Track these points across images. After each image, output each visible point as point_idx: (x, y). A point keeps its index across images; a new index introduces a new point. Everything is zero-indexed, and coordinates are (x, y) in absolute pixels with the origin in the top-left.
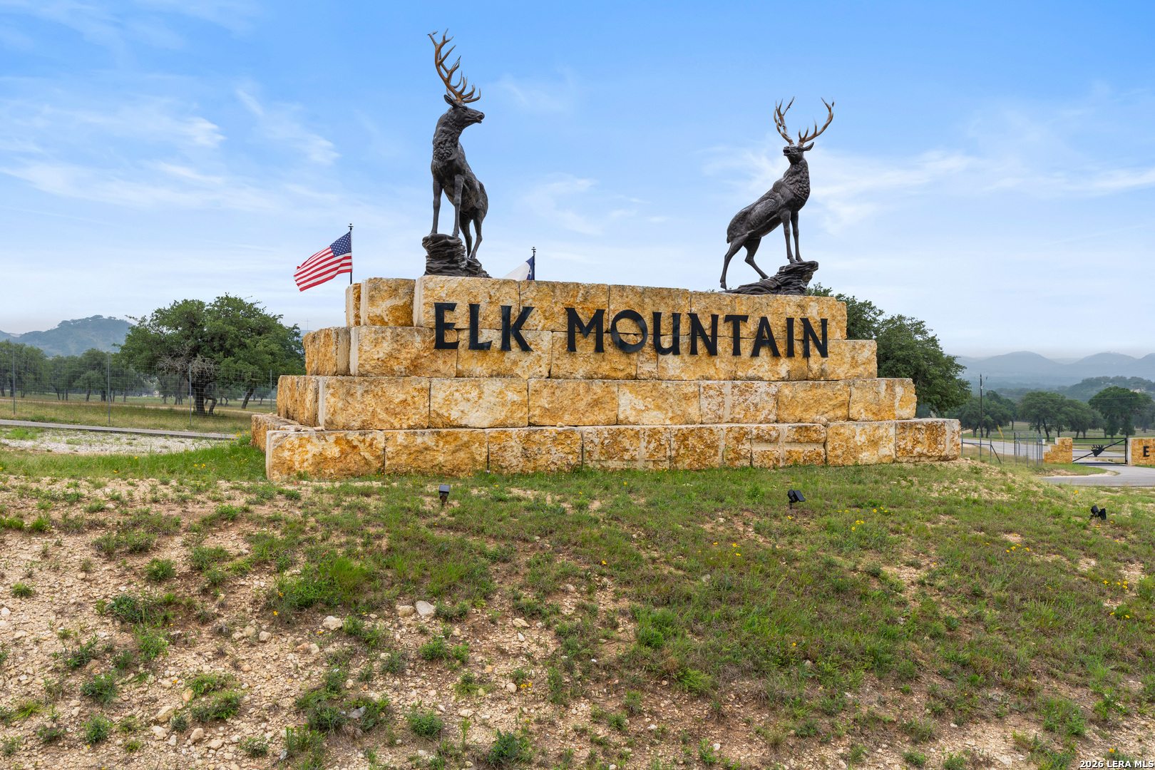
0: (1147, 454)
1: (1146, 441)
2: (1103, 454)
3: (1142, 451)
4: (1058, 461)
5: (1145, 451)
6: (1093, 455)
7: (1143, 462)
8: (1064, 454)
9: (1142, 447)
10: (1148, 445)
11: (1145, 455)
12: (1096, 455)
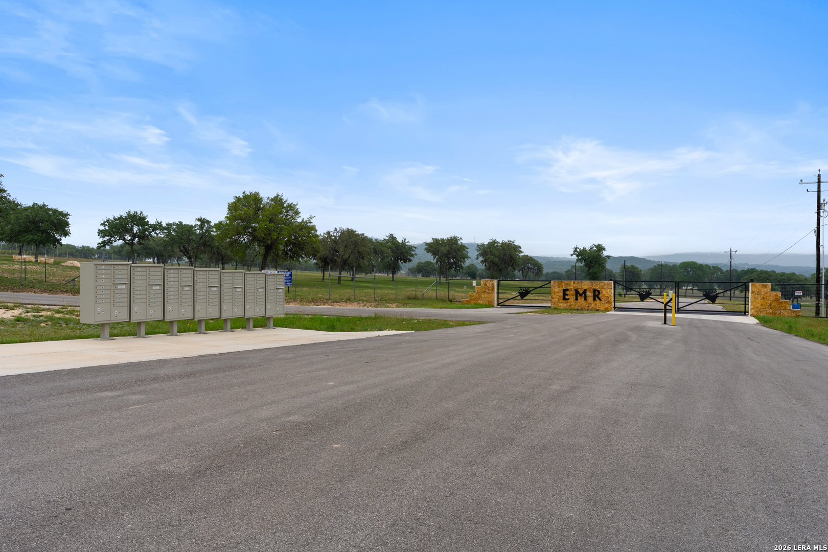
0: (567, 297)
1: (567, 284)
2: (530, 296)
3: (561, 294)
4: (480, 302)
5: (565, 294)
6: (519, 297)
7: (563, 305)
8: (486, 295)
9: (561, 289)
10: (569, 288)
11: (564, 299)
12: (522, 298)
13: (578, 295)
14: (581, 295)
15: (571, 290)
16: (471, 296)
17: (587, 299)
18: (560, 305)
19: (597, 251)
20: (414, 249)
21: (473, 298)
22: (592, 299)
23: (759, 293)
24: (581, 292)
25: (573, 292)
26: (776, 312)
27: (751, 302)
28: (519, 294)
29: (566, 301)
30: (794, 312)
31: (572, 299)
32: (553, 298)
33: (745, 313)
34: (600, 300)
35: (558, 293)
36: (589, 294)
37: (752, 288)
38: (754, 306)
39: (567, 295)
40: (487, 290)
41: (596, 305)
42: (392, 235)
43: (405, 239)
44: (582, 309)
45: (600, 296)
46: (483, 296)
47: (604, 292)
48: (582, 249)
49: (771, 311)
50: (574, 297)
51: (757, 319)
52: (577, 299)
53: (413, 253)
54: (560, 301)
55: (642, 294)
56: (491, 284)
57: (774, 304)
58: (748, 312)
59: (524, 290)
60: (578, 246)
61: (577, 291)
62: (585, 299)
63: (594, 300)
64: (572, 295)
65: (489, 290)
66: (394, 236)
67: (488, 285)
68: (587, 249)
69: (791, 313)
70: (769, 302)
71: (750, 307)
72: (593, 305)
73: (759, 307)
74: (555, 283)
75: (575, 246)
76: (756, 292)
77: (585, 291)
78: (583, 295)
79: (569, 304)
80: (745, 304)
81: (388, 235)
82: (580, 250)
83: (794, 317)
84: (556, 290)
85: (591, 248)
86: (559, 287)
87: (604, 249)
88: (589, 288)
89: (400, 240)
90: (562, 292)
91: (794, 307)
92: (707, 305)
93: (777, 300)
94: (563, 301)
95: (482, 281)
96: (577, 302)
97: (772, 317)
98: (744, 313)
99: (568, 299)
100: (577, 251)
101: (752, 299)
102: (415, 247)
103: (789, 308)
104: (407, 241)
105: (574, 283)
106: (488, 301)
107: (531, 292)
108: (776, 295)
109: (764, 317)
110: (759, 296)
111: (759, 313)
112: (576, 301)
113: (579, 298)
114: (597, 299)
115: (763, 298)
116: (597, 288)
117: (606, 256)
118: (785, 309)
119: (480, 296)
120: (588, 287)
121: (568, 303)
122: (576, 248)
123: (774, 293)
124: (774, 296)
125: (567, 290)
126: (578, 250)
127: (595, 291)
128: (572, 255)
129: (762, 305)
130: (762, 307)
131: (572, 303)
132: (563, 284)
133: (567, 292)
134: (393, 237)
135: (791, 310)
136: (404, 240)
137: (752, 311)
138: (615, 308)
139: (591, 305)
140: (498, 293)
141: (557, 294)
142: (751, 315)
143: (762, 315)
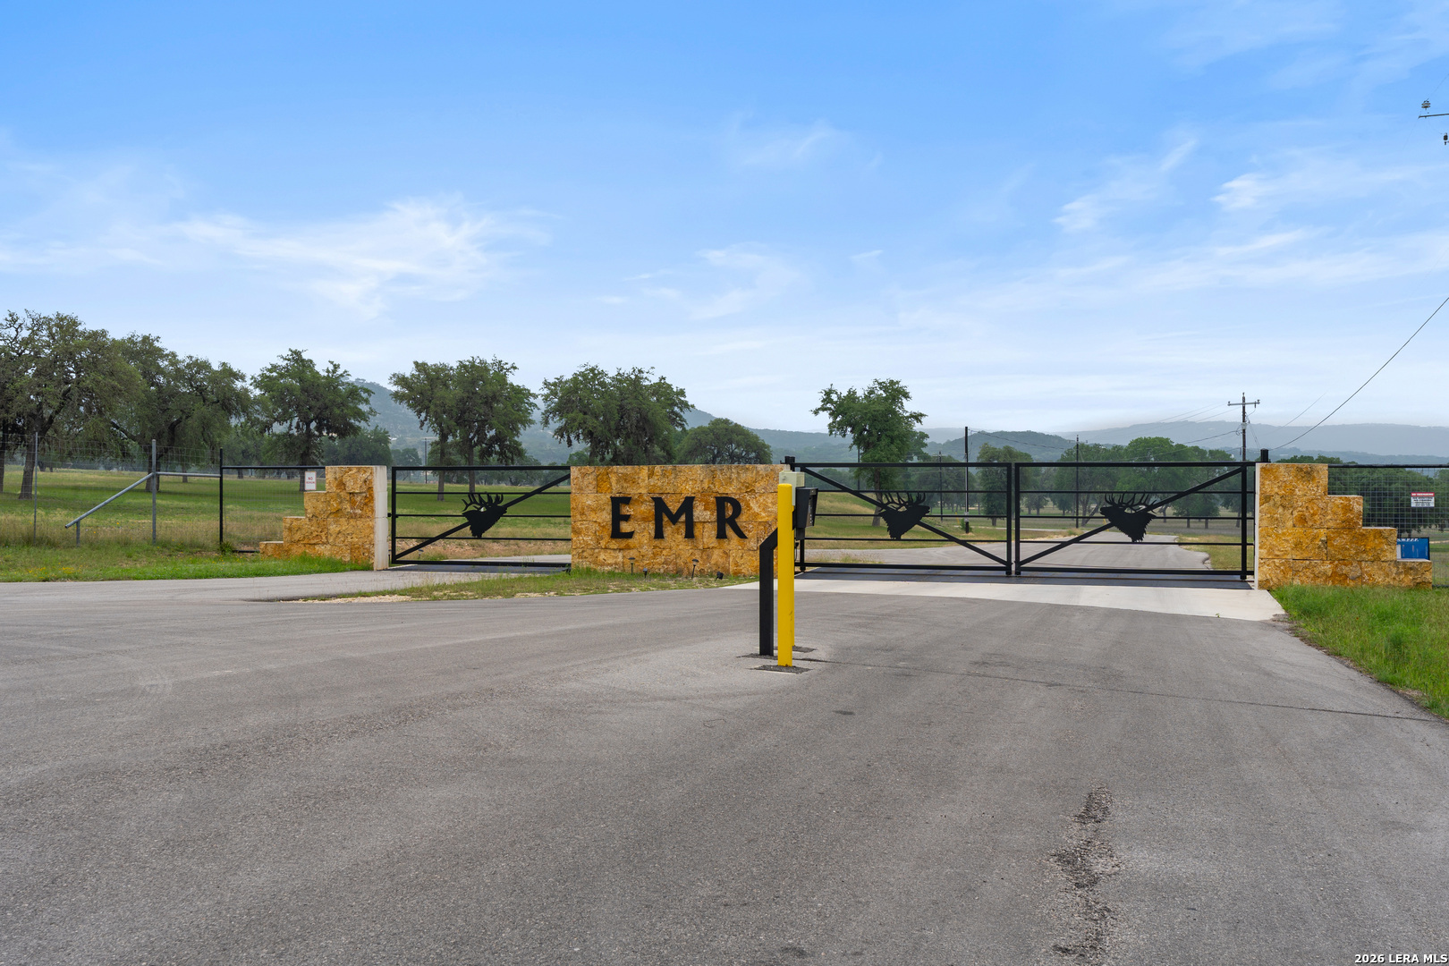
0: (625, 527)
1: (625, 478)
2: (502, 528)
3: (606, 516)
4: (323, 551)
5: (618, 518)
6: (467, 531)
7: (612, 557)
8: (344, 525)
9: (605, 498)
10: (632, 491)
11: (616, 534)
12: (478, 533)
13: (666, 519)
14: (674, 519)
15: (640, 501)
16: (290, 529)
17: (697, 532)
18: (602, 556)
19: (886, 399)
20: (364, 395)
21: (297, 537)
22: (714, 533)
23: (1287, 503)
24: (674, 507)
25: (647, 508)
26: (1346, 569)
27: (1262, 536)
28: (465, 520)
29: (623, 543)
30: (1408, 570)
31: (643, 532)
32: (577, 532)
33: (1243, 578)
34: (741, 535)
35: (594, 510)
36: (703, 514)
37: (1262, 484)
38: (1271, 550)
39: (627, 518)
40: (347, 507)
41: (727, 554)
42: (297, 353)
43: (336, 367)
44: (678, 573)
45: (742, 521)
46: (333, 528)
47: (755, 507)
48: (845, 393)
49: (1327, 567)
50: (652, 526)
51: (1281, 599)
52: (659, 534)
53: (364, 407)
54: (603, 543)
55: (896, 511)
56: (360, 482)
57: (1338, 542)
58: (1252, 573)
59: (482, 503)
60: (834, 388)
61: (660, 505)
62: (690, 534)
63: (721, 535)
64: (645, 520)
65: (353, 503)
66: (305, 356)
67: (350, 486)
68: (860, 394)
69: (1398, 574)
70: (1323, 534)
71: (1258, 552)
72: (717, 556)
73: (1286, 553)
74: (584, 475)
75: (827, 387)
76: (1277, 498)
77: (688, 504)
78: (683, 518)
79: (633, 553)
80: (1244, 544)
81: (286, 353)
82: (839, 398)
83: (1410, 589)
84: (589, 500)
85: (871, 392)
86: (598, 489)
87: (906, 396)
88: (703, 492)
89: (321, 368)
90: (609, 508)
91: (1407, 553)
92: (1110, 548)
93: (1348, 526)
94: (614, 544)
95: (331, 472)
96: (663, 544)
97: (1329, 590)
98: (1239, 576)
99: (630, 535)
100: (831, 401)
101: (1265, 523)
102: (367, 391)
103: (1389, 556)
104: (340, 372)
105: (651, 475)
106: (353, 548)
107: (510, 511)
108: (1348, 509)
109: (1300, 593)
110: (1288, 513)
111: (1289, 575)
112: (657, 542)
113: (668, 530)
114: (729, 532)
115: (1302, 520)
116: (731, 490)
117: (911, 416)
118: (1377, 559)
119: (324, 528)
120: (698, 487)
121: (628, 548)
122: (828, 393)
123: (1338, 500)
124: (1340, 512)
125: (627, 500)
126: (834, 397)
127: (721, 501)
128: (816, 412)
129: (1298, 545)
130: (1297, 555)
131: (643, 551)
132: (613, 479)
133: (626, 510)
134: (303, 360)
135: (1396, 563)
136: (331, 368)
137: (1265, 568)
138: (802, 564)
139: (709, 557)
140: (393, 516)
141: (593, 517)
142: (1262, 585)
143: (1297, 582)
